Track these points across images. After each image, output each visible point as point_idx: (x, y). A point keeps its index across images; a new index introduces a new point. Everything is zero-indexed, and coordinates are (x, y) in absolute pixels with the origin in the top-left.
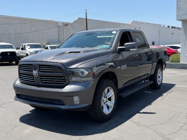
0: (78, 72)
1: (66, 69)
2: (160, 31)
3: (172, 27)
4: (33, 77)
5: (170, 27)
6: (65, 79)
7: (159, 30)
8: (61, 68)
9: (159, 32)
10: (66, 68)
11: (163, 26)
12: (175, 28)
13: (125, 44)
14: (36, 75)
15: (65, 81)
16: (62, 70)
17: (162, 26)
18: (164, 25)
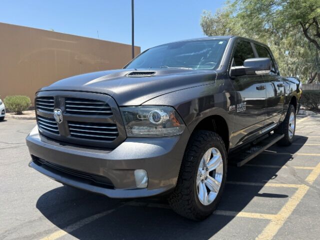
0: (147, 114)
1: (119, 107)
4: (55, 124)
6: (116, 130)
8: (107, 105)
10: (120, 105)
13: (246, 61)
14: (60, 120)
15: (117, 135)
16: (110, 109)
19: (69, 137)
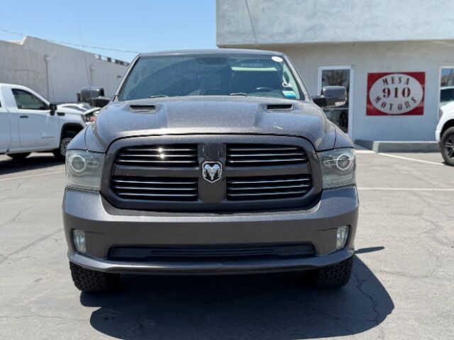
1: (316, 151)
2: (93, 68)
3: (117, 62)
4: (195, 185)
5: (113, 61)
7: (91, 66)
8: (300, 150)
9: (91, 70)
11: (97, 57)
12: (122, 63)
14: (216, 178)
15: (309, 189)
16: (304, 156)
17: (95, 57)
18: (100, 56)
19: (225, 202)
